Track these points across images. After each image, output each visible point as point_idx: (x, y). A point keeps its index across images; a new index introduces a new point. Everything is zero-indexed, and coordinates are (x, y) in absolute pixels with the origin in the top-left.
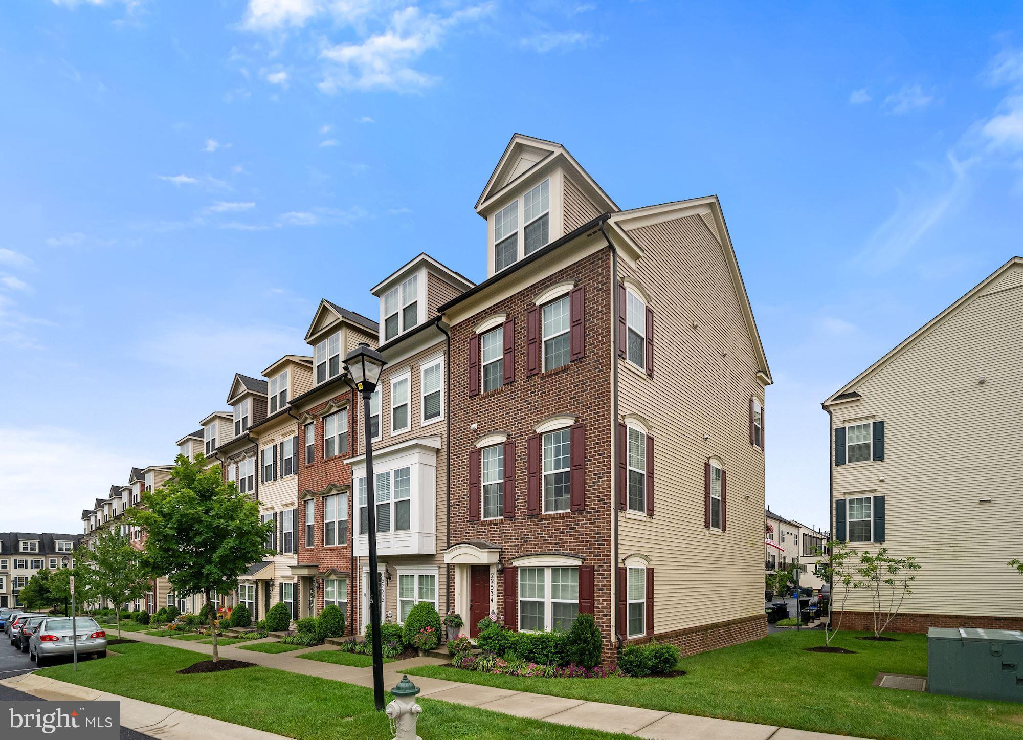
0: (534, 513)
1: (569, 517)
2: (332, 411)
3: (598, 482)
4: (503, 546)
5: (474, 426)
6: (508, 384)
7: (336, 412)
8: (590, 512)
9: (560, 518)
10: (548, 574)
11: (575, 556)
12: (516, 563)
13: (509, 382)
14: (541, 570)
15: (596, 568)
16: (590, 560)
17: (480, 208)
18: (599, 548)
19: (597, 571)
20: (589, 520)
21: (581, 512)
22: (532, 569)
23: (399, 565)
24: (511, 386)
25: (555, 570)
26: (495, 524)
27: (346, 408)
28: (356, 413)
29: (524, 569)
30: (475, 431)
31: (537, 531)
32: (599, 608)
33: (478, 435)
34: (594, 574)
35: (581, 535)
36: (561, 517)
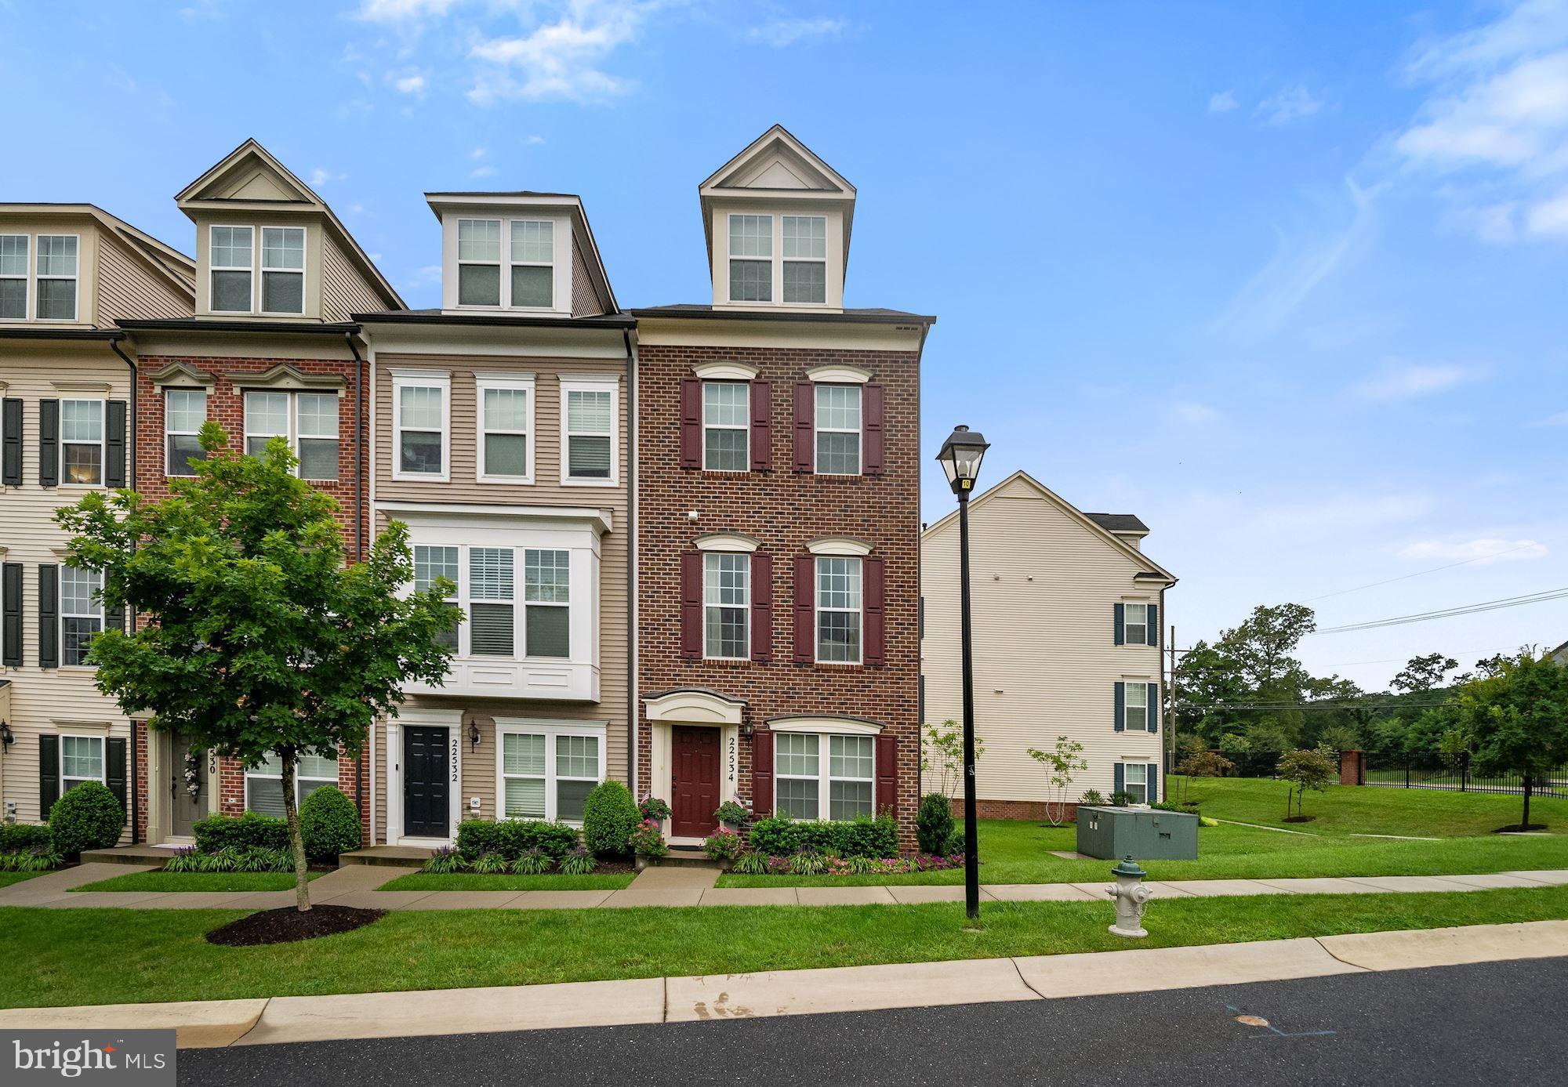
0: (802, 659)
1: (861, 672)
2: (282, 384)
3: (903, 633)
4: (750, 700)
5: (693, 515)
6: (761, 471)
7: (293, 391)
8: (890, 669)
9: (847, 671)
10: (824, 744)
11: (871, 721)
12: (773, 726)
13: (762, 468)
14: (813, 737)
15: (900, 739)
16: (891, 727)
17: (708, 192)
18: (904, 715)
19: (901, 742)
20: (889, 678)
21: (878, 667)
22: (798, 736)
23: (500, 715)
24: (765, 476)
25: (835, 738)
26: (736, 667)
27: (336, 391)
28: (367, 411)
29: (784, 735)
30: (693, 523)
31: (810, 685)
32: (903, 787)
33: (699, 529)
34: (898, 746)
35: (879, 696)
36: (850, 670)
